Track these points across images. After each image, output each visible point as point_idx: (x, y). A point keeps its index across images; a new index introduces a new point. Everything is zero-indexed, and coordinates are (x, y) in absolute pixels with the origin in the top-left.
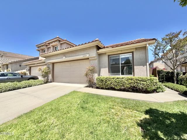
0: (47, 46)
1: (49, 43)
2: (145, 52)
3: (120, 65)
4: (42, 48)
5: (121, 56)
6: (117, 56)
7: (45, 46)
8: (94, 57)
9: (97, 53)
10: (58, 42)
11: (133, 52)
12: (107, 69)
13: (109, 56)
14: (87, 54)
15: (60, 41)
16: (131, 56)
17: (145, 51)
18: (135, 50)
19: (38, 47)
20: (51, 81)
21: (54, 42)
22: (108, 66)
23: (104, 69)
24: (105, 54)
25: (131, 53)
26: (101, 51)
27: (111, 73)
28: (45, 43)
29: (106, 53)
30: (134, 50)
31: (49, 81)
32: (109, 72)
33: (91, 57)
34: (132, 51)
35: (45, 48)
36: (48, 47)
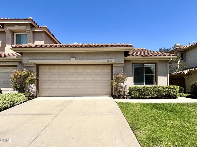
3: (144, 75)
5: (145, 65)
6: (140, 65)
10: (28, 27)
11: (156, 63)
18: (159, 62)
29: (131, 61)
32: (133, 82)
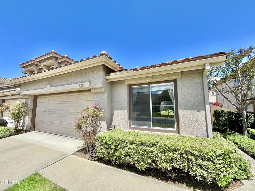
0: (37, 65)
1: (40, 62)
2: (201, 80)
3: (151, 106)
4: (29, 68)
5: (152, 87)
6: (144, 88)
7: (34, 66)
8: (100, 88)
9: (107, 80)
10: (54, 59)
11: (175, 81)
12: (125, 113)
13: (130, 86)
14: (86, 81)
15: (57, 59)
16: (172, 87)
17: (201, 78)
18: (180, 76)
19: (24, 67)
20: (27, 129)
21: (48, 59)
22: (127, 107)
23: (120, 111)
24: (121, 82)
25: (173, 83)
26: (113, 76)
27: (133, 120)
28: (34, 61)
29: (124, 80)
30: (178, 77)
31: (25, 129)
32: (130, 119)
33: (94, 87)
34: (173, 78)
35: (34, 68)
36: (40, 67)
